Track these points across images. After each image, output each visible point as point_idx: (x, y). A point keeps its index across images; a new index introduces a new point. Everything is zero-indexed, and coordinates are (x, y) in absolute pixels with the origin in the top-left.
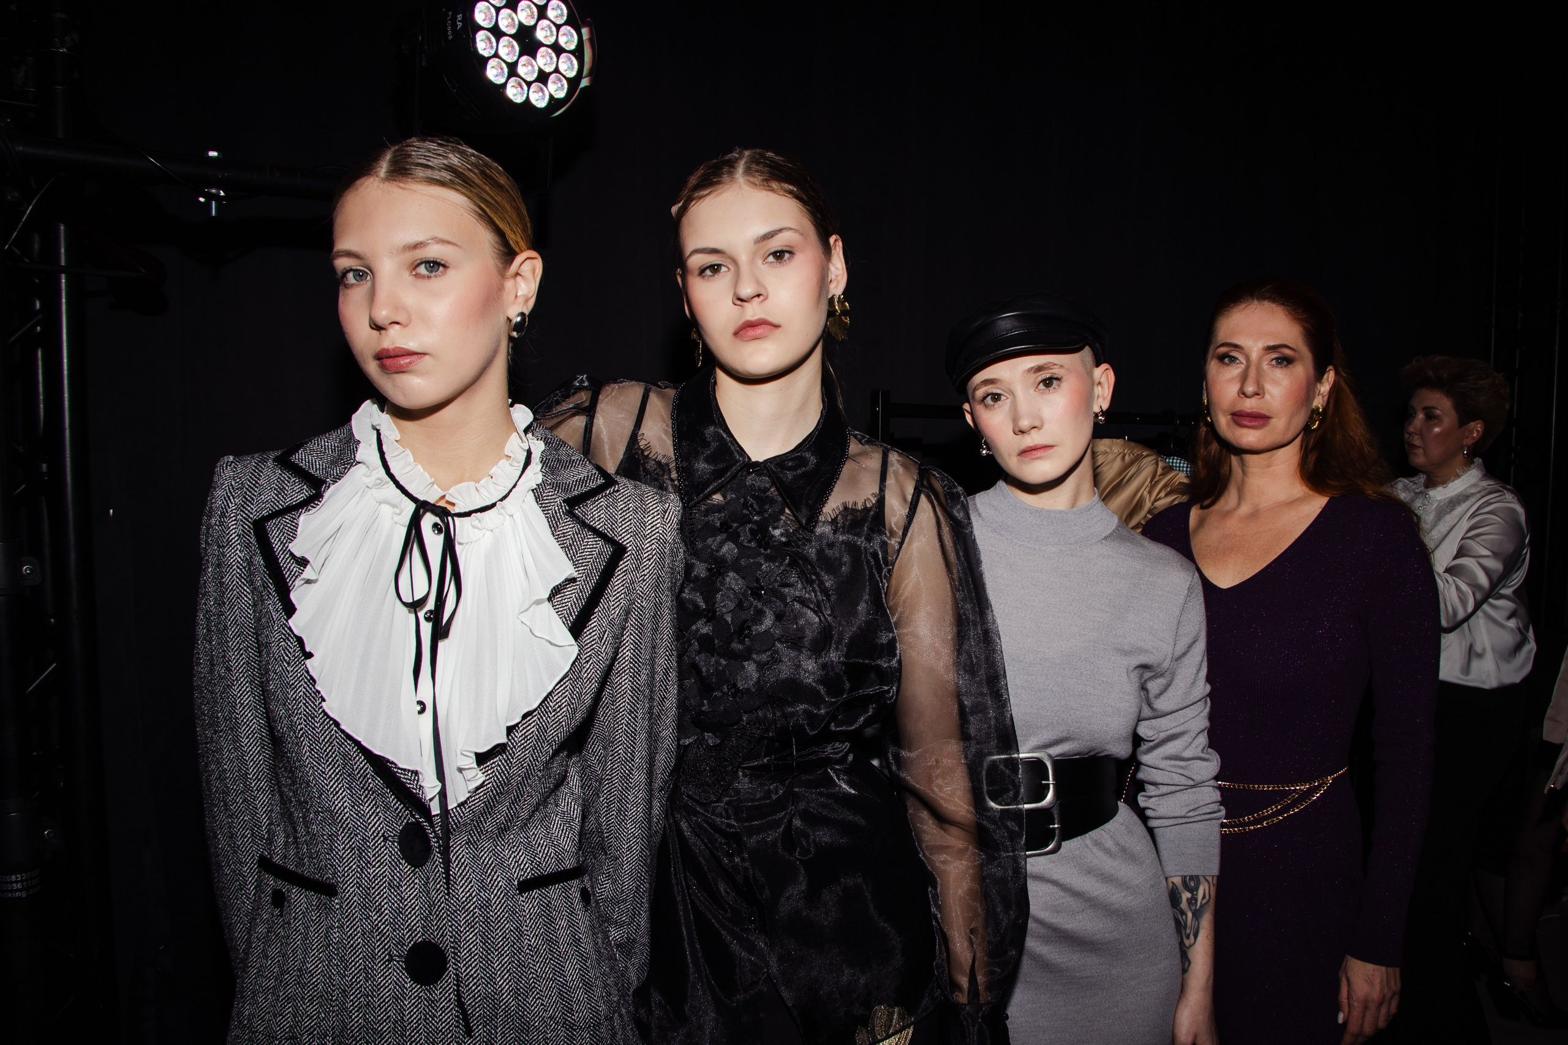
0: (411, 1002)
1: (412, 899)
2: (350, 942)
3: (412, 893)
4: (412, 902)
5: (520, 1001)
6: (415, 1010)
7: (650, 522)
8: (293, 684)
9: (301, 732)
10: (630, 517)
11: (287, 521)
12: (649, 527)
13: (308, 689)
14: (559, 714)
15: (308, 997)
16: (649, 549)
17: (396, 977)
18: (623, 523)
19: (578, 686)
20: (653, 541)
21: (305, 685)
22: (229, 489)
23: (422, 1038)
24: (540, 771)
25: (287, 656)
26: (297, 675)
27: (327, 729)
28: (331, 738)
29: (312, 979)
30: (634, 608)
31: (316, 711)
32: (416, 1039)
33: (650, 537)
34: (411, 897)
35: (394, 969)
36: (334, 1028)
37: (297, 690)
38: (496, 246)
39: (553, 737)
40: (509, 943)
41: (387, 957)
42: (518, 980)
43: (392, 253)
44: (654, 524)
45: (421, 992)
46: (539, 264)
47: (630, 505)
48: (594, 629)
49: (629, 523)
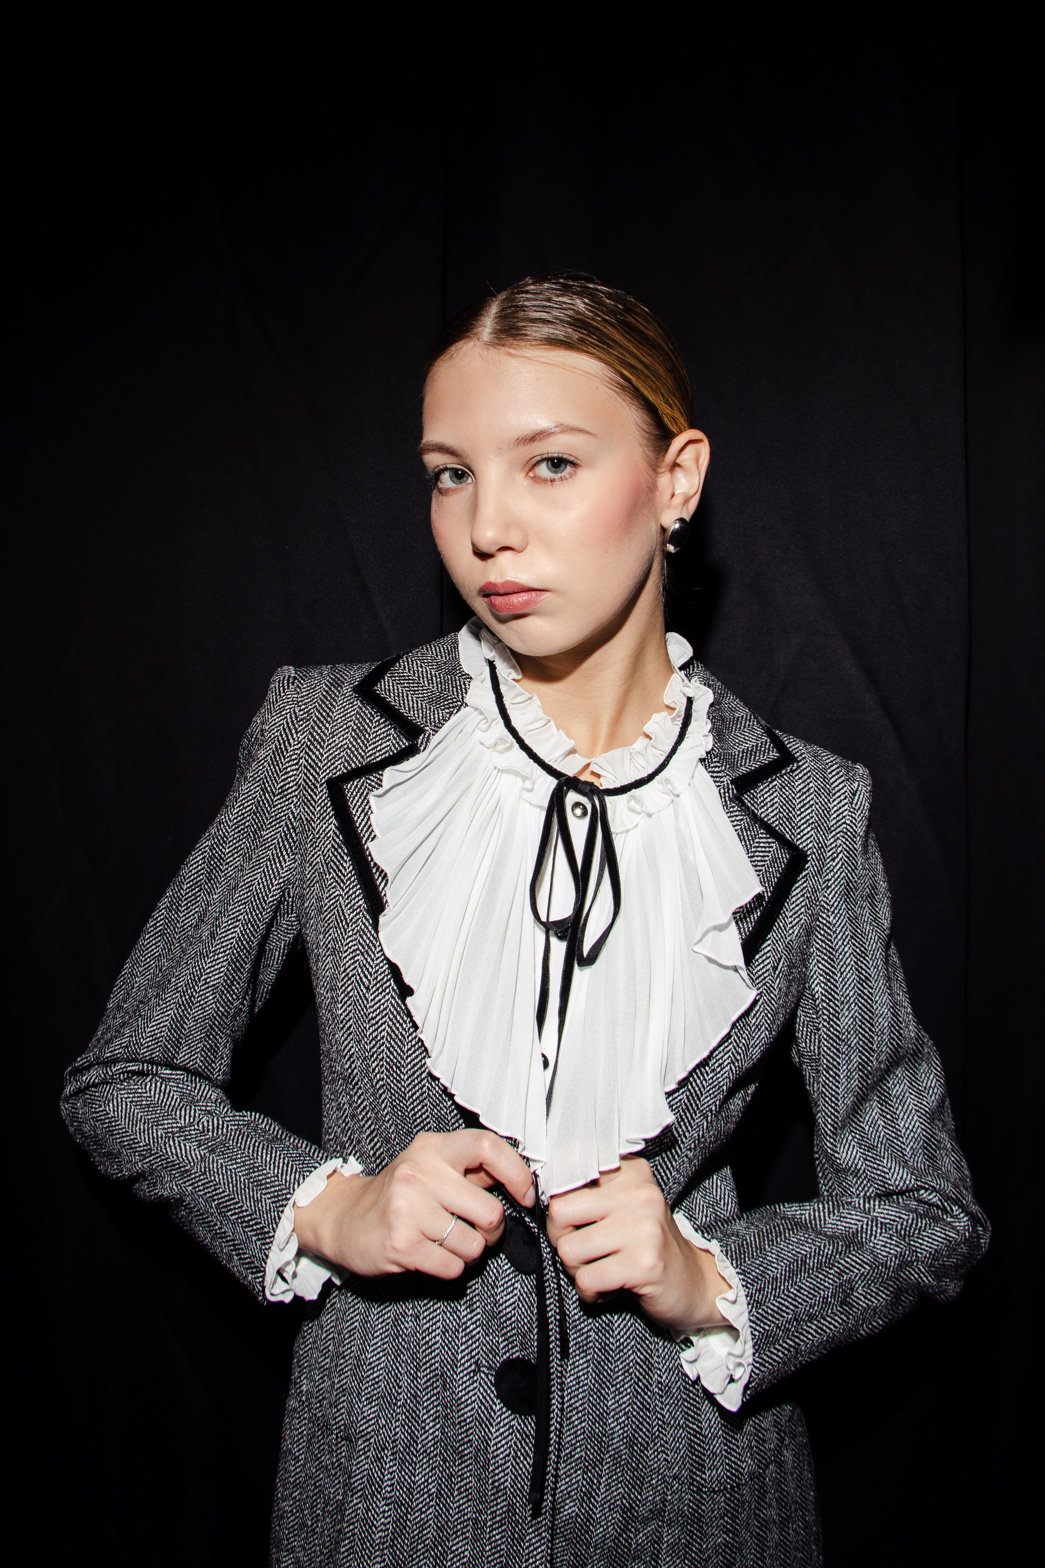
0: (498, 1430)
1: (508, 1307)
2: (425, 1337)
3: (509, 1299)
4: (508, 1310)
5: (636, 1451)
6: (503, 1442)
7: (835, 809)
8: (373, 1018)
9: (381, 1083)
10: (811, 802)
11: (373, 784)
12: (835, 816)
13: (394, 1028)
14: (719, 1075)
15: (366, 1394)
16: (833, 845)
17: (482, 1394)
18: (802, 810)
19: (744, 1035)
20: (838, 835)
21: (390, 1023)
22: (291, 718)
23: (507, 1480)
24: (690, 1149)
25: (366, 977)
26: (379, 1007)
27: (418, 1084)
28: (422, 1095)
29: (372, 1374)
30: (819, 926)
31: (403, 1059)
32: (500, 1479)
33: (835, 829)
34: (508, 1303)
35: (480, 1384)
36: (395, 1441)
37: (379, 1027)
38: (645, 427)
39: (708, 1106)
40: (632, 1378)
41: (473, 1367)
42: (637, 1426)
43: (501, 449)
44: (841, 811)
45: (513, 1420)
46: (704, 450)
47: (811, 785)
48: (768, 955)
49: (809, 811)
